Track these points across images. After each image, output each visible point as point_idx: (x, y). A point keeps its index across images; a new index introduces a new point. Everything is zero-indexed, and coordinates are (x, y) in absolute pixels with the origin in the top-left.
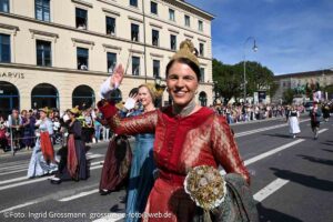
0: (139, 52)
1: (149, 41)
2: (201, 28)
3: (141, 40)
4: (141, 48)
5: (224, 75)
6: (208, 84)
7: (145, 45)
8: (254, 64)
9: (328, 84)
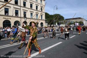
0: (18, 9)
1: (22, 5)
2: (41, 3)
3: (19, 4)
4: (19, 7)
5: (49, 17)
6: (44, 20)
7: (20, 6)
8: (59, 15)
9: (80, 21)
